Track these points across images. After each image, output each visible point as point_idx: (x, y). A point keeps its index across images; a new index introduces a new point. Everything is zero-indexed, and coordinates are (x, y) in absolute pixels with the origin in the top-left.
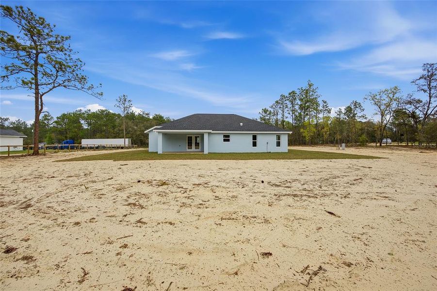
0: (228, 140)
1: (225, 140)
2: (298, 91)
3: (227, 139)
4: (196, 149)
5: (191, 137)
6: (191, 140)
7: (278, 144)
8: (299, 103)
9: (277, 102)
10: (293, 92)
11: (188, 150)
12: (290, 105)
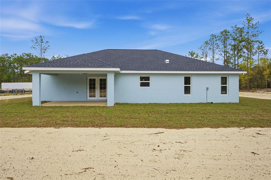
0: (147, 85)
1: (142, 85)
2: (232, 29)
3: (145, 82)
4: (101, 96)
5: (94, 80)
6: (94, 84)
7: (224, 90)
8: (233, 43)
9: (207, 43)
10: (226, 31)
11: (89, 98)
12: (221, 46)
